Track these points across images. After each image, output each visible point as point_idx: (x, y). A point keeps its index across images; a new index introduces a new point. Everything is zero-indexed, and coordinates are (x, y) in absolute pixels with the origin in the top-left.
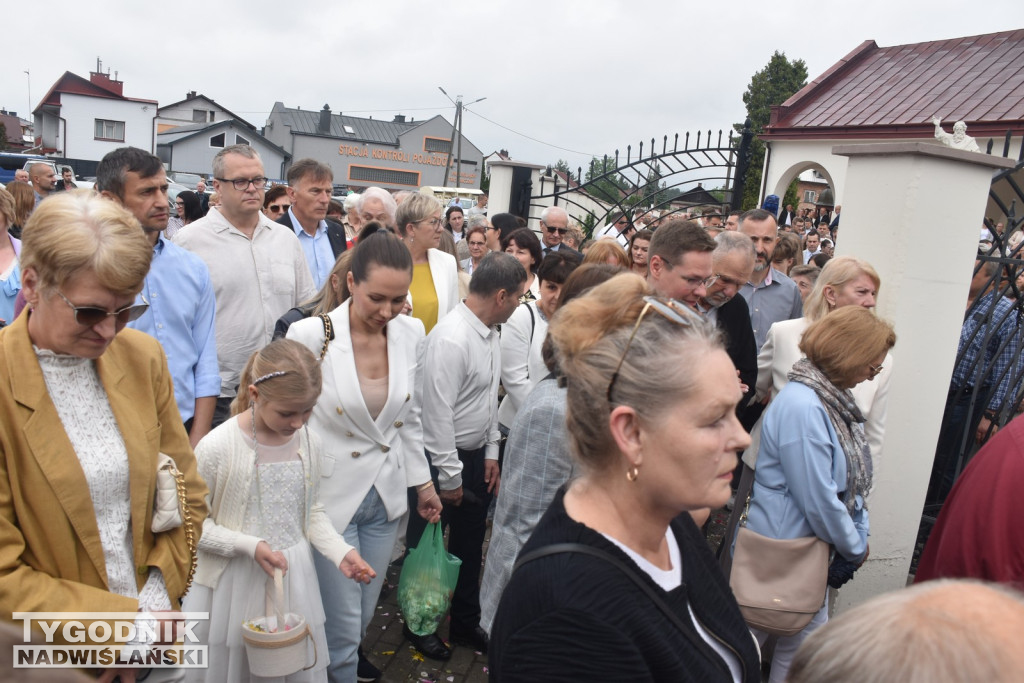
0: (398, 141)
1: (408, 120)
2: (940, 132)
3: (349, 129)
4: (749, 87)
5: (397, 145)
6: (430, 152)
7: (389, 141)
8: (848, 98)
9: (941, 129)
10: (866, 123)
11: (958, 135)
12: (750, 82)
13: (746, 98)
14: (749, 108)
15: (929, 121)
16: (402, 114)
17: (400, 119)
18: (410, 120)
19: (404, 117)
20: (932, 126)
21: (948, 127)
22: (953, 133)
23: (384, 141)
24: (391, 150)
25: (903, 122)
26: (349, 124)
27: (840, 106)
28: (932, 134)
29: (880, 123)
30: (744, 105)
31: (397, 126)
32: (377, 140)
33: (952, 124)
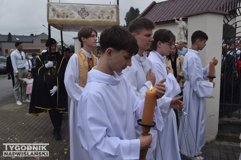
0: (33, 41)
1: (34, 35)
2: (177, 21)
3: (18, 39)
4: (126, 16)
5: (32, 42)
6: (42, 43)
7: (30, 41)
8: (151, 16)
9: (176, 20)
10: (157, 22)
11: (181, 21)
12: (126, 15)
13: (125, 19)
14: (126, 21)
15: (173, 19)
16: (32, 34)
17: (32, 35)
18: (35, 35)
19: (33, 34)
20: (174, 20)
21: (178, 20)
22: (179, 21)
23: (28, 41)
24: (31, 44)
25: (166, 20)
26: (18, 38)
27: (150, 18)
28: (175, 22)
29: (161, 21)
30: (125, 21)
31: (32, 37)
32: (27, 41)
33: (179, 19)
